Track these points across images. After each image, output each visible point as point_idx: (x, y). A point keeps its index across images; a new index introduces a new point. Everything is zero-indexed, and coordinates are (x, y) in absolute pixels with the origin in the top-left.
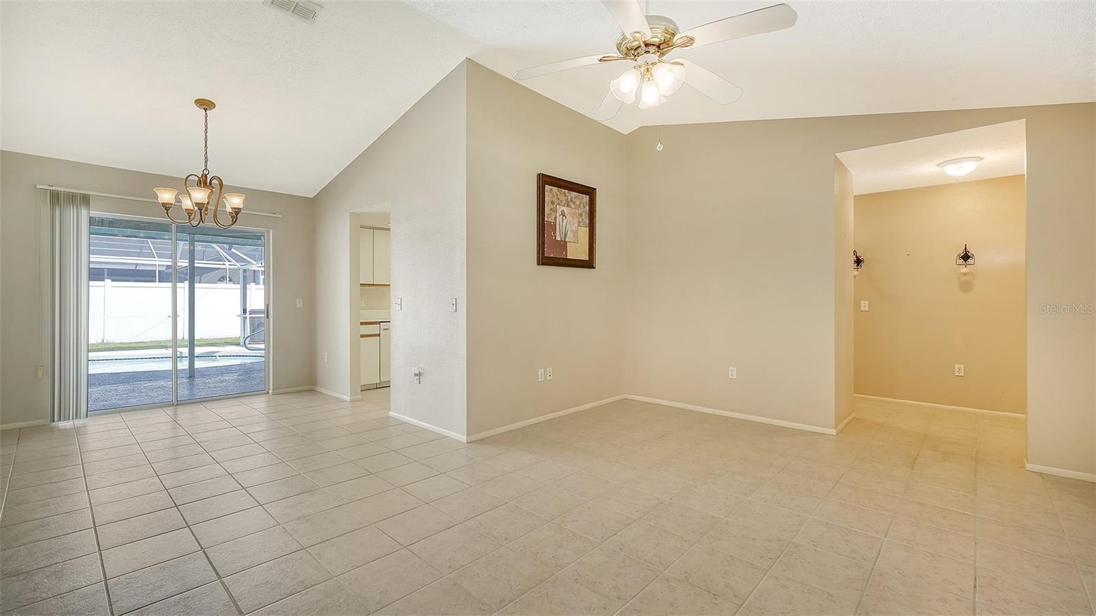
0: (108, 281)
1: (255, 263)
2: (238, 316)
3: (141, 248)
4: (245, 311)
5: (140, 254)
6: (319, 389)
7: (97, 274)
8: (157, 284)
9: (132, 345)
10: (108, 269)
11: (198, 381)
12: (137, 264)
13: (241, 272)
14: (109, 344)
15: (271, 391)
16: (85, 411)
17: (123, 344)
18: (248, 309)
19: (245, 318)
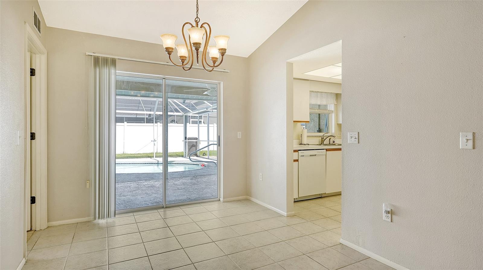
0: (125, 123)
1: (192, 111)
2: (183, 141)
3: (139, 107)
4: (186, 138)
5: (138, 110)
6: (253, 199)
7: (120, 120)
8: (145, 124)
9: (135, 155)
10: (125, 117)
11: (170, 183)
12: (137, 114)
13: (184, 117)
14: (126, 154)
15: (222, 199)
16: (114, 210)
17: (131, 154)
18: (187, 137)
19: (186, 142)
